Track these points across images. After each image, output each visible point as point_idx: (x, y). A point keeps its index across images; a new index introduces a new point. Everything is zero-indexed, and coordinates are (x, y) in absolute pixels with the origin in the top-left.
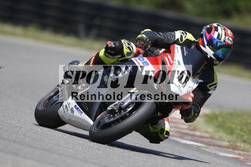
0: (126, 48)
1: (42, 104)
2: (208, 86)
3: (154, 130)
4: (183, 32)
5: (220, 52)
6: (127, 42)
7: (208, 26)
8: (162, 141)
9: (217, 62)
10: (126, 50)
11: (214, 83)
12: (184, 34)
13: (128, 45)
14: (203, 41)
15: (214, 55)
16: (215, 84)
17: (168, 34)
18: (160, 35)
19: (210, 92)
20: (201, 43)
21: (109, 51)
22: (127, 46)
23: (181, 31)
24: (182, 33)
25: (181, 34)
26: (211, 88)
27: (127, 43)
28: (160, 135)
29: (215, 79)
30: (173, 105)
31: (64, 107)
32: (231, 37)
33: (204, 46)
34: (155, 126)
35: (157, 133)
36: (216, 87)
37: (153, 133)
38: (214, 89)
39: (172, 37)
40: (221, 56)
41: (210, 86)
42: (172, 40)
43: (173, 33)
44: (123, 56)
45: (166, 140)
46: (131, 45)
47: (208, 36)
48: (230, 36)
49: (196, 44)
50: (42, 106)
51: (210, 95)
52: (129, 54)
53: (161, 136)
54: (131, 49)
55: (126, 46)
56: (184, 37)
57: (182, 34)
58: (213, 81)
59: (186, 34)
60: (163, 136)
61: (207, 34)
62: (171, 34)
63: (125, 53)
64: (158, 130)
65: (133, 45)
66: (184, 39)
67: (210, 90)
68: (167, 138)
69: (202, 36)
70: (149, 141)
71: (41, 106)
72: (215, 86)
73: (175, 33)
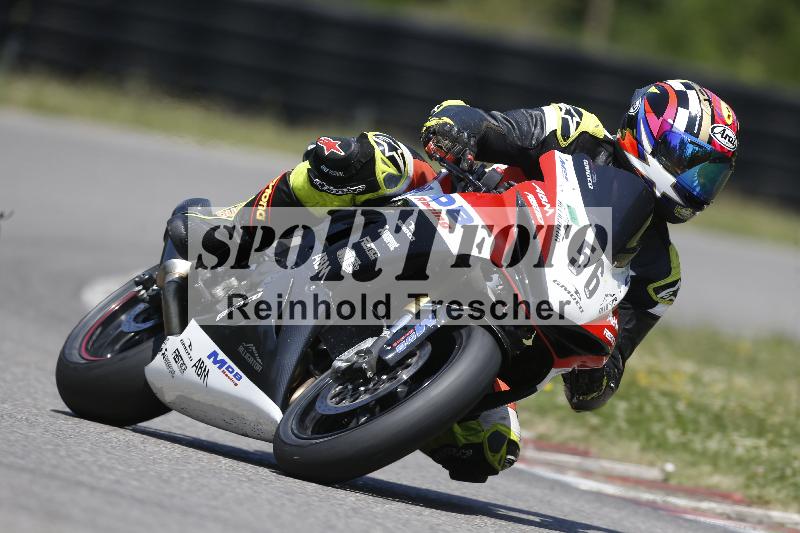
0: (383, 160)
1: (80, 340)
2: (650, 288)
3: (471, 438)
4: (568, 107)
5: (694, 177)
6: (388, 140)
7: (653, 89)
8: (495, 472)
9: (686, 212)
10: (383, 169)
11: (669, 280)
12: (572, 116)
13: (390, 151)
14: (636, 139)
15: (675, 187)
16: (674, 284)
17: (523, 114)
18: (496, 120)
19: (654, 311)
20: (632, 145)
21: (326, 170)
22: (388, 154)
23: (562, 105)
24: (568, 112)
25: (562, 114)
26: (659, 296)
27: (386, 145)
28: (489, 455)
29: (673, 265)
30: (555, 357)
31: (170, 356)
32: (731, 126)
33: (642, 157)
34: (473, 424)
35: (478, 447)
36: (675, 294)
37: (467, 446)
38: (671, 300)
39: (536, 126)
40: (698, 189)
41: (657, 291)
42: (536, 135)
43: (535, 112)
44: (373, 186)
45: (507, 471)
46: (399, 152)
47: (655, 123)
48: (729, 122)
49: (611, 149)
50: (83, 349)
51: (656, 318)
52: (391, 180)
53: (491, 458)
54: (401, 163)
55: (383, 152)
56: (572, 127)
57: (567, 116)
58: (668, 272)
59: (580, 115)
60: (498, 457)
61: (652, 117)
62: (531, 115)
63: (380, 177)
64: (484, 436)
65: (404, 149)
66: (574, 134)
67: (655, 304)
68: (511, 463)
69: (632, 123)
70: (448, 472)
71: (77, 346)
72: (674, 289)
73: (542, 111)
